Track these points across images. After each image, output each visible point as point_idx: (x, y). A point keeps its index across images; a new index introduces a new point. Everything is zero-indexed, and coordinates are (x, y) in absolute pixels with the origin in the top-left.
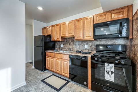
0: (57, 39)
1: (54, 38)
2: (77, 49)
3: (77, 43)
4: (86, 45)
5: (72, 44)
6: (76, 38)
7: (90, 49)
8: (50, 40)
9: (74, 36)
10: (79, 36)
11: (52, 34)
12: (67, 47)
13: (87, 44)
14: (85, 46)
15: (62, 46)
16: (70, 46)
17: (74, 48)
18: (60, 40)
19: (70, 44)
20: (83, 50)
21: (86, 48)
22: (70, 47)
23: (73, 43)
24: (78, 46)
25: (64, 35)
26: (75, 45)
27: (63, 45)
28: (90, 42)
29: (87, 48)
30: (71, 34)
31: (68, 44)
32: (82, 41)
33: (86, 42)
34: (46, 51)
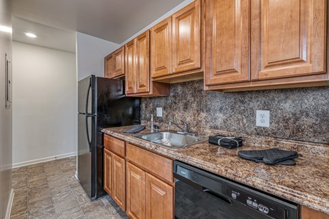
0: (141, 86)
1: (132, 86)
2: (216, 128)
3: (216, 103)
4: (259, 113)
5: (194, 105)
6: (210, 79)
7: (288, 133)
8: (121, 93)
9: (203, 69)
10: (224, 68)
11: (126, 71)
12: (178, 115)
13: (265, 107)
14: (254, 115)
15: (160, 112)
16: (186, 114)
17: (203, 122)
18: (149, 90)
19: (186, 107)
20: (243, 135)
21: (258, 124)
22: (188, 119)
23: (199, 103)
24: (221, 115)
25: (161, 73)
26: (208, 111)
27: (164, 108)
28: (282, 96)
29: (267, 124)
30: (189, 61)
31: (181, 105)
32: (242, 93)
33: (262, 99)
34: (103, 130)
